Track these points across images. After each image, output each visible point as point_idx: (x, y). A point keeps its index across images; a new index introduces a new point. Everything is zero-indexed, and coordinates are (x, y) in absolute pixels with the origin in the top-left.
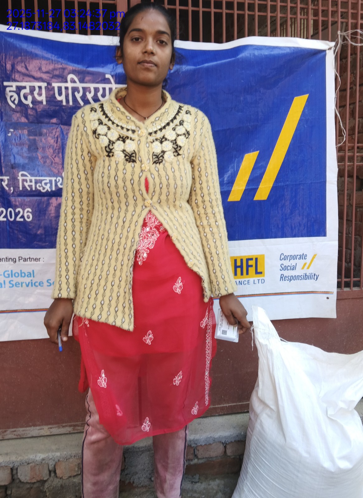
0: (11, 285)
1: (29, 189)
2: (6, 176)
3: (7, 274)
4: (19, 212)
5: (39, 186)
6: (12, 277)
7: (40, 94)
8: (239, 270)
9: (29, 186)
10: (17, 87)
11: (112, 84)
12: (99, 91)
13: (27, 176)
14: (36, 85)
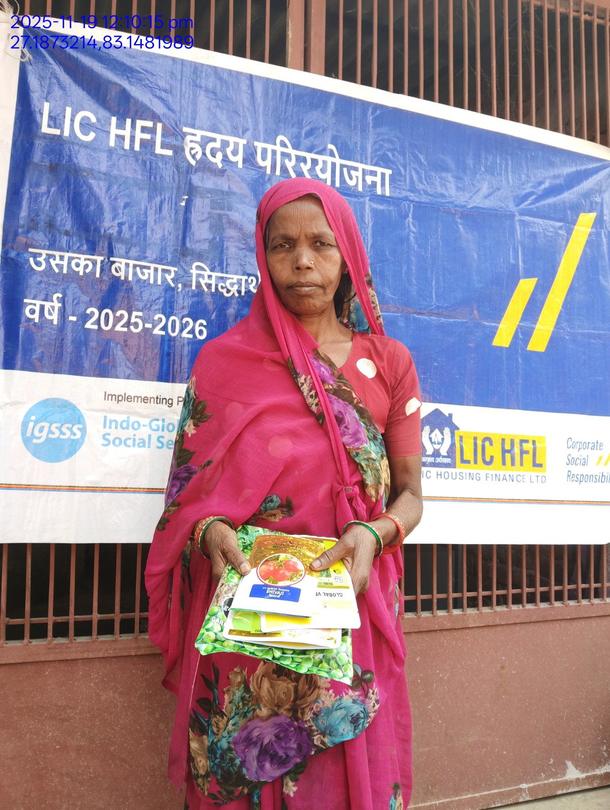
0: (160, 445)
1: (206, 290)
2: (173, 266)
3: (156, 425)
4: (187, 323)
5: (222, 286)
6: (163, 430)
7: (235, 153)
8: (508, 456)
9: (205, 284)
10: (202, 137)
11: (335, 157)
12: (317, 164)
13: (205, 270)
14: (232, 140)
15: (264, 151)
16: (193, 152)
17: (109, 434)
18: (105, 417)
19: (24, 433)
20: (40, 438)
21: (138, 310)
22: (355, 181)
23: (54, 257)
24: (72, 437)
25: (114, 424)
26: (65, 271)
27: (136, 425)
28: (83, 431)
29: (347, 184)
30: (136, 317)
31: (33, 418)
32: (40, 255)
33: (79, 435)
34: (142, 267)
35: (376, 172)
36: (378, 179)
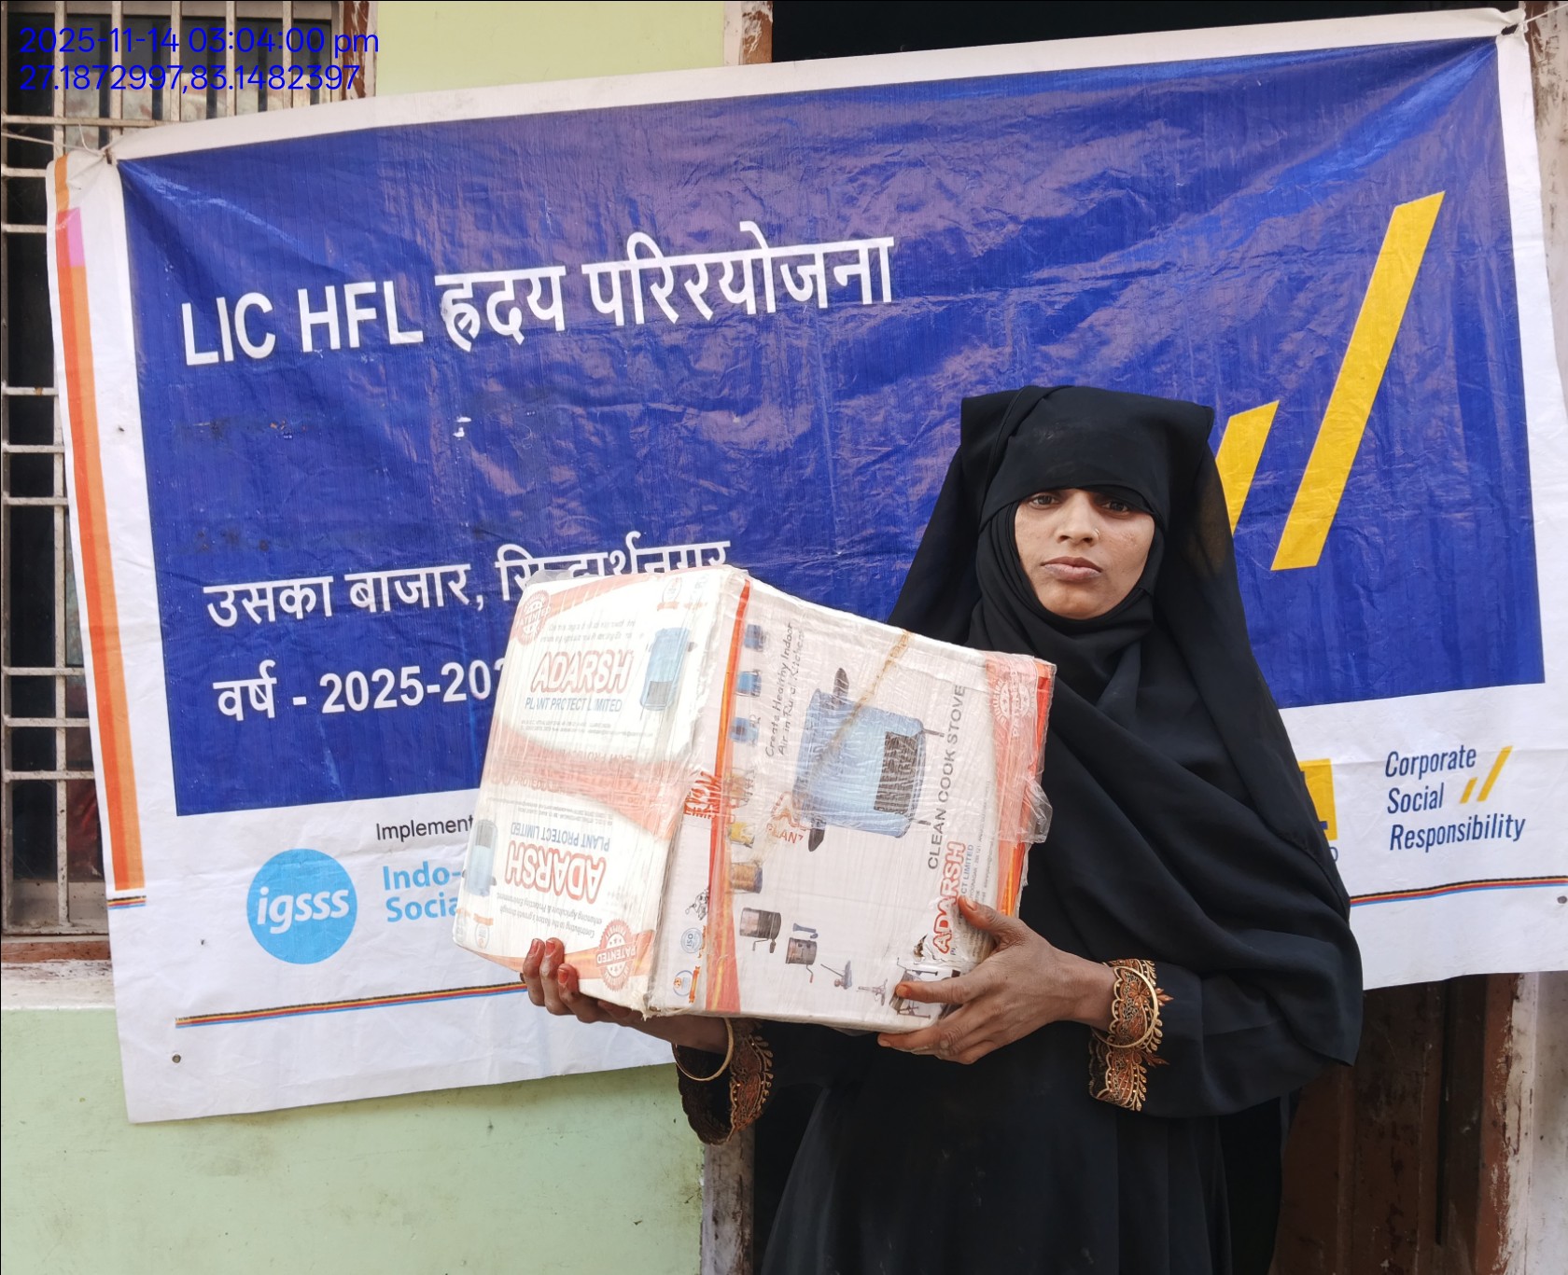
2: (463, 562)
10: (476, 287)
11: (760, 248)
12: (722, 274)
13: (524, 558)
14: (534, 274)
15: (604, 279)
16: (462, 324)
17: (397, 899)
18: (386, 870)
19: (252, 920)
20: (280, 924)
21: (410, 664)
22: (811, 286)
23: (247, 595)
24: (335, 915)
25: (402, 879)
26: (272, 617)
27: (441, 876)
28: (351, 899)
29: (792, 299)
30: (410, 676)
31: (264, 890)
32: (224, 596)
33: (345, 908)
34: (404, 580)
35: (857, 252)
36: (863, 269)
